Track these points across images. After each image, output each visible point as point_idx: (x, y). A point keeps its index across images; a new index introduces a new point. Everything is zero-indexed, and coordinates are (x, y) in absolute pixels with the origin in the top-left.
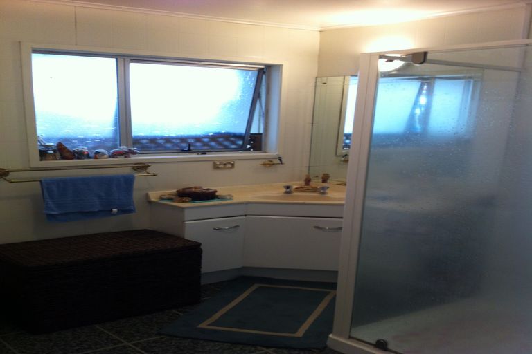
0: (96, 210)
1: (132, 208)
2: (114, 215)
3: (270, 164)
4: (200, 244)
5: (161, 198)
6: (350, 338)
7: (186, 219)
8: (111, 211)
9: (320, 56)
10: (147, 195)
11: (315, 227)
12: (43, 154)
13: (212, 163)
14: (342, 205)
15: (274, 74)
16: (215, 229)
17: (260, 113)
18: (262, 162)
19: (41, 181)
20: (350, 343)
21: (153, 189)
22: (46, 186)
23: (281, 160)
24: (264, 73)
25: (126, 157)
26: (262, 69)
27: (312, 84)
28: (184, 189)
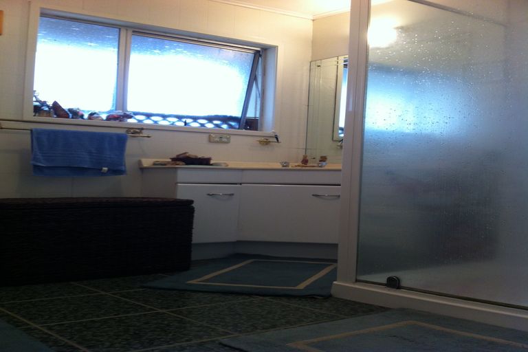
0: (86, 166)
1: (123, 168)
2: (104, 174)
3: (266, 142)
4: (192, 202)
5: (154, 164)
6: (357, 281)
7: (179, 181)
8: (101, 169)
9: (313, 42)
10: (140, 162)
11: (313, 195)
12: (37, 110)
13: (207, 135)
14: (340, 170)
15: (270, 55)
16: (209, 195)
17: (256, 94)
18: (259, 139)
19: (31, 130)
20: (357, 286)
21: (147, 156)
22: (36, 136)
23: (277, 139)
24: (260, 56)
25: (120, 121)
26: (258, 51)
27: (306, 67)
28: (178, 156)
